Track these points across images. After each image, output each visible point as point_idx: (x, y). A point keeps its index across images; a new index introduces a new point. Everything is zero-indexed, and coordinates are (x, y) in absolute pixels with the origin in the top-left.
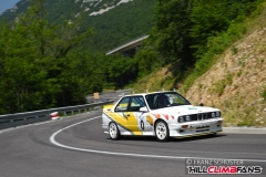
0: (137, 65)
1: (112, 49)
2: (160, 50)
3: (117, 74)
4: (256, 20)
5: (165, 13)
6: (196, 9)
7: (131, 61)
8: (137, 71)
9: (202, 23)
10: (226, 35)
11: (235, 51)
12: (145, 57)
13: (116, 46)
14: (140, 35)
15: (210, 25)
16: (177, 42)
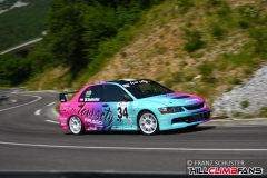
0: (29, 65)
1: (5, 49)
2: (54, 51)
3: (11, 73)
4: (141, 29)
5: (59, 18)
6: (88, 17)
7: (23, 61)
8: (30, 70)
9: (94, 29)
10: (115, 41)
11: (124, 55)
12: (38, 57)
13: (9, 47)
14: (32, 38)
15: (100, 32)
16: (69, 45)
